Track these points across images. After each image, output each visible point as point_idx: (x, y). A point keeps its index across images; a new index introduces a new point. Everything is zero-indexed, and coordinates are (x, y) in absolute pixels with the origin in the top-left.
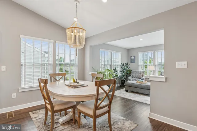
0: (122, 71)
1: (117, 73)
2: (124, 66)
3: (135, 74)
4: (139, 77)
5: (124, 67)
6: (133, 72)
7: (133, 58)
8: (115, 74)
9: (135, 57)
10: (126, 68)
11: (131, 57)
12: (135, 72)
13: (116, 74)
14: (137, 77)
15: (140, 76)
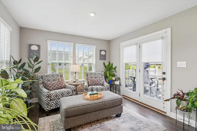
3: (49, 81)
4: (60, 85)
6: (42, 77)
7: (34, 48)
11: (30, 45)
12: (47, 76)
14: (57, 86)
15: (61, 83)
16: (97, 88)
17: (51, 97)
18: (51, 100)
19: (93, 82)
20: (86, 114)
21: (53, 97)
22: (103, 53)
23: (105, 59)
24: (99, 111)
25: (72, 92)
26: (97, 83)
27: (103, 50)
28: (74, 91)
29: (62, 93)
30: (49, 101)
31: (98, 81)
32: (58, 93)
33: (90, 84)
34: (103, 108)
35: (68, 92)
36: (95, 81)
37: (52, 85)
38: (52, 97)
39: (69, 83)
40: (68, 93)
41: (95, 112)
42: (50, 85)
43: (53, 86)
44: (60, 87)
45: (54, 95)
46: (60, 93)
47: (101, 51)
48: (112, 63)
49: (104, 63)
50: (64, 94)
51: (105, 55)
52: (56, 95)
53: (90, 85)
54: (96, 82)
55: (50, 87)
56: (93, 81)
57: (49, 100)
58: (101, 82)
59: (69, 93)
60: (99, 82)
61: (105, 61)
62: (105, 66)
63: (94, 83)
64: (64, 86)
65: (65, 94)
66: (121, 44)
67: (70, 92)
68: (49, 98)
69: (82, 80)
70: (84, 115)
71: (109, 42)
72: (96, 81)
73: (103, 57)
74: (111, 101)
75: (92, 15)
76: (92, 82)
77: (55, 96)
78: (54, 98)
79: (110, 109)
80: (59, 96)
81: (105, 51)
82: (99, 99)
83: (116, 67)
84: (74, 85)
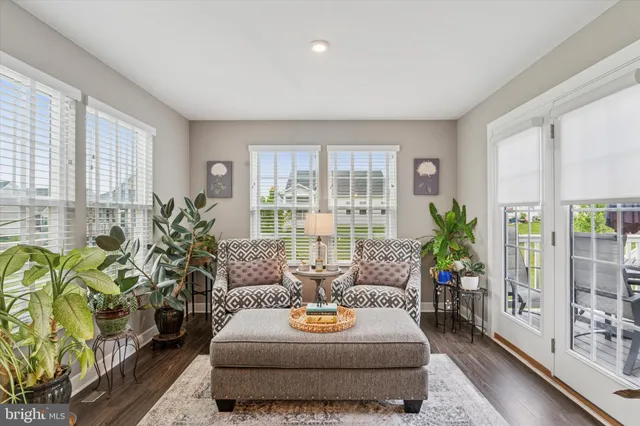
0: (165, 247)
1: (128, 265)
2: (175, 213)
3: (241, 258)
4: (266, 273)
5: (171, 220)
6: (227, 248)
7: (219, 170)
8: (111, 272)
9: (229, 165)
10: (184, 223)
11: (210, 164)
12: (240, 246)
13: (122, 273)
14: (256, 275)
15: (271, 269)
16: (373, 295)
17: (226, 304)
18: (227, 312)
19: (371, 273)
20: (275, 371)
21: (232, 304)
22: (427, 169)
23: (436, 192)
24: (320, 372)
25: (291, 298)
26: (384, 277)
27: (426, 160)
28: (295, 294)
29: (259, 298)
30: (220, 314)
31: (387, 270)
32: (247, 294)
33: (360, 277)
34: (337, 364)
35: (276, 296)
36: (376, 269)
37: (244, 271)
38: (229, 303)
39: (297, 270)
40: (277, 299)
41: (308, 372)
42: (239, 271)
43: (245, 275)
44: (266, 278)
45: (235, 300)
46: (251, 296)
47: (417, 162)
48: (464, 207)
49: (432, 206)
50: (262, 300)
51: (436, 178)
52: (241, 300)
53: (361, 283)
54: (381, 274)
55: (239, 276)
56: (371, 268)
57: (220, 311)
58: (397, 275)
59: (279, 299)
60: (392, 275)
61: (436, 200)
62: (437, 218)
63: (373, 276)
64: (277, 277)
65: (265, 300)
66: (490, 127)
67: (282, 296)
68: (220, 305)
69: (341, 262)
70: (269, 372)
71: (451, 127)
72: (381, 270)
73: (426, 186)
74: (372, 346)
75: (319, 48)
76: (365, 273)
77: (238, 303)
78: (235, 306)
79: (367, 375)
80: (247, 303)
81: (436, 162)
82: (329, 332)
83: (476, 219)
84: (312, 277)
